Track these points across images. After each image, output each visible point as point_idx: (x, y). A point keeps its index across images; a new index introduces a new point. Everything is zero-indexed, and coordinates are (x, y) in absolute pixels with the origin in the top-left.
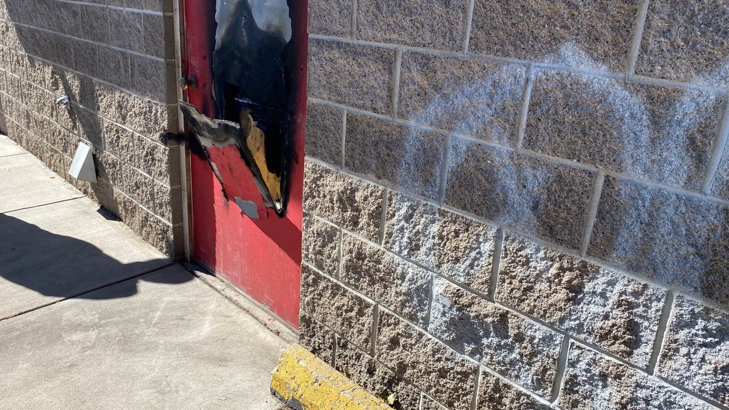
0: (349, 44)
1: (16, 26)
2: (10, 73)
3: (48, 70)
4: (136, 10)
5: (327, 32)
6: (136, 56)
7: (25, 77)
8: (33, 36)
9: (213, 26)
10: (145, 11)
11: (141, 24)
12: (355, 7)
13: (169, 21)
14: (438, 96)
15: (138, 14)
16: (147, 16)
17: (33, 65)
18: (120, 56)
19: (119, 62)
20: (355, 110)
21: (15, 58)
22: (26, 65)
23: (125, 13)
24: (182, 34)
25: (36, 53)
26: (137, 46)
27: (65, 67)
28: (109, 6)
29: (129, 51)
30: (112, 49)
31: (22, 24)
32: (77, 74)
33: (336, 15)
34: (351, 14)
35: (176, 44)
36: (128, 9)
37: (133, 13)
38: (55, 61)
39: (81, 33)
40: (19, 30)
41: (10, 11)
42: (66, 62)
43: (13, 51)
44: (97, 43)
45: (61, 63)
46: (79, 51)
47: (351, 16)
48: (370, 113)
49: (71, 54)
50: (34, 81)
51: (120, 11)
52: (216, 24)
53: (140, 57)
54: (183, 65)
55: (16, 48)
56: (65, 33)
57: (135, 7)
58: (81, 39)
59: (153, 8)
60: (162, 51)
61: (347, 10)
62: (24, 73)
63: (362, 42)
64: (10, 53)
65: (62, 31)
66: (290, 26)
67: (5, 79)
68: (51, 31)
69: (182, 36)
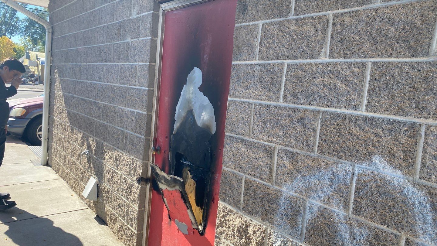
0: (248, 141)
1: (67, 110)
2: (60, 134)
3: (80, 135)
4: (132, 110)
5: (235, 133)
6: (129, 133)
7: (67, 137)
8: (76, 116)
9: (173, 121)
10: (137, 111)
11: (134, 118)
12: (252, 122)
13: (150, 117)
14: (299, 176)
15: (133, 112)
16: (138, 113)
17: (72, 132)
18: (120, 133)
19: (119, 135)
20: (249, 177)
21: (64, 127)
22: (69, 131)
23: (126, 111)
24: (156, 124)
25: (75, 125)
26: (130, 128)
27: (89, 135)
28: (118, 106)
29: (126, 131)
30: (117, 128)
31: (71, 110)
32: (95, 139)
33: (241, 125)
34: (250, 125)
35: (152, 129)
36: (128, 109)
37: (131, 111)
38: (85, 131)
39: (101, 118)
40: (69, 113)
41: (66, 102)
42: (91, 132)
43: (63, 123)
44: (109, 124)
45: (88, 132)
46: (98, 127)
47: (250, 126)
48: (258, 180)
49: (94, 128)
50: (72, 140)
51: (124, 109)
52: (175, 121)
53: (131, 134)
54: (155, 140)
55: (65, 122)
56: (93, 117)
57: (132, 108)
58: (100, 121)
59: (142, 110)
60: (144, 132)
61: (247, 123)
62: (67, 135)
63: (255, 140)
64: (62, 124)
65: (91, 115)
66: (215, 126)
67: (56, 137)
68: (85, 115)
69: (156, 125)
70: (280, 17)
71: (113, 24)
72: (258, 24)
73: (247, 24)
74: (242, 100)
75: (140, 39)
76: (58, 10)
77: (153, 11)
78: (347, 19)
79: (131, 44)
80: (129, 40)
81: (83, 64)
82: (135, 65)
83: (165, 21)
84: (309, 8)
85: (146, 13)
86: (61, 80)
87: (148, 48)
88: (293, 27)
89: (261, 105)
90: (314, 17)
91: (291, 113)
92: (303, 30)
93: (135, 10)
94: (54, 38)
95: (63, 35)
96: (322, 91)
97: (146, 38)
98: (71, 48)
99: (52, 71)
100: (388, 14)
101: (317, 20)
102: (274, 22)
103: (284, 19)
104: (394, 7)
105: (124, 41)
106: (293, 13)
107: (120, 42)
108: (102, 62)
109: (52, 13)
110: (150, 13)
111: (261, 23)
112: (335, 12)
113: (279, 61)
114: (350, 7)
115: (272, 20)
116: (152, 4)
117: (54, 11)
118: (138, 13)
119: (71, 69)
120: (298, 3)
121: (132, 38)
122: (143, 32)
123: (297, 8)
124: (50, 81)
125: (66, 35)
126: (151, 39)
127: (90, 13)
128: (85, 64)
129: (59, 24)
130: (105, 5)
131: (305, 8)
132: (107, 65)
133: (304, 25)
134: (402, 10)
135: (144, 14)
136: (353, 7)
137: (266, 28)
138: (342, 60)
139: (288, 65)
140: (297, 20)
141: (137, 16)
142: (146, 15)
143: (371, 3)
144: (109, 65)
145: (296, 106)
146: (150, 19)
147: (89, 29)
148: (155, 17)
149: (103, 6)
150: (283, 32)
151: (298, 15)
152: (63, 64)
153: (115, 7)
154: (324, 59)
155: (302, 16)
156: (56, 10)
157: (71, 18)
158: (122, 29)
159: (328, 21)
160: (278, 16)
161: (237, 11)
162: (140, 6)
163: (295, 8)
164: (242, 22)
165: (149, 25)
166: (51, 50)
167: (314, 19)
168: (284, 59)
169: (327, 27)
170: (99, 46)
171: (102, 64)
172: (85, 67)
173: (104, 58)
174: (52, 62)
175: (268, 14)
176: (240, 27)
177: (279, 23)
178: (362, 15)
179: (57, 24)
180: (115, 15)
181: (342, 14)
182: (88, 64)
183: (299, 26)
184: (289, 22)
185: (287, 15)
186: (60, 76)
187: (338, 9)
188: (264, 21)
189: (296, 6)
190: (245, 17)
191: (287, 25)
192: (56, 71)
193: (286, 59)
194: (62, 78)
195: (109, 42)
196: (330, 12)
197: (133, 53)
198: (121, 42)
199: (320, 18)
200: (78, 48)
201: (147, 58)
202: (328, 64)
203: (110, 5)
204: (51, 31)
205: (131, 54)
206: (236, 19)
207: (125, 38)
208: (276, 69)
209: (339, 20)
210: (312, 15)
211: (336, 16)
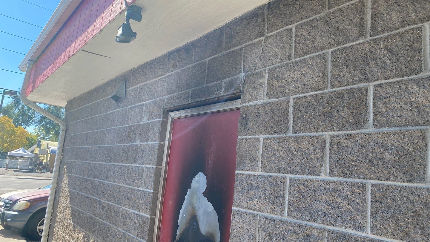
1: (71, 207)
2: (61, 232)
3: (82, 235)
4: (136, 212)
6: (131, 237)
7: (68, 236)
8: (79, 214)
9: (176, 226)
10: (141, 213)
11: (137, 220)
12: (257, 235)
13: (153, 220)
15: (137, 214)
16: (142, 216)
17: (74, 230)
18: (122, 235)
19: (121, 238)
21: (66, 224)
22: (71, 229)
23: (130, 212)
25: (78, 224)
26: (133, 231)
27: (91, 235)
28: (122, 207)
29: (128, 233)
30: (119, 230)
31: (75, 207)
32: (96, 240)
33: (247, 238)
34: (255, 238)
35: (154, 233)
36: (132, 211)
37: (134, 213)
38: (87, 230)
39: (105, 218)
40: (73, 210)
41: (71, 199)
42: (93, 232)
43: (66, 220)
44: (112, 225)
45: (90, 232)
46: (101, 227)
47: (255, 240)
49: (96, 228)
50: (72, 239)
51: (128, 211)
52: (178, 226)
53: (133, 238)
55: (68, 219)
56: (96, 216)
57: (136, 210)
58: (103, 221)
59: (145, 213)
60: (146, 237)
61: (253, 236)
62: (68, 234)
64: (64, 221)
66: (220, 235)
67: (57, 234)
68: (89, 214)
69: (158, 229)
70: (280, 134)
71: (124, 127)
72: (259, 138)
73: (249, 137)
74: (247, 210)
75: (148, 143)
76: (74, 111)
77: (162, 119)
78: (343, 141)
79: (140, 146)
80: (138, 143)
81: (91, 162)
82: (142, 167)
83: (172, 128)
84: (307, 128)
85: (156, 120)
86: (69, 176)
87: (156, 151)
88: (292, 144)
89: (266, 218)
90: (312, 136)
91: (296, 229)
92: (302, 147)
93: (146, 116)
94: (67, 135)
95: (76, 134)
96: (326, 208)
97: (154, 142)
98: (82, 146)
99: (61, 166)
100: (381, 140)
101: (315, 139)
102: (274, 138)
103: (284, 135)
104: (385, 133)
105: (133, 144)
106: (291, 131)
107: (129, 144)
108: (110, 162)
109: (68, 113)
110: (160, 121)
111: (262, 137)
112: (331, 133)
113: (282, 175)
114: (344, 130)
115: (273, 136)
116: (162, 112)
117: (70, 111)
118: (148, 120)
119: (80, 166)
120: (295, 123)
121: (141, 141)
122: (152, 136)
123: (295, 127)
124: (58, 176)
125: (79, 133)
126: (159, 143)
127: (103, 115)
128: (94, 162)
129: (73, 123)
130: (118, 110)
131: (302, 128)
132: (115, 165)
133: (302, 143)
134: (393, 136)
135: (154, 120)
136: (348, 130)
137: (266, 142)
138: (342, 179)
139: (291, 179)
140: (295, 137)
141: (147, 121)
142: (155, 121)
143: (364, 128)
144: (117, 165)
145: (301, 222)
146: (159, 125)
147: (101, 130)
148: (164, 124)
149: (116, 110)
150: (283, 148)
151: (296, 133)
152: (73, 161)
153: (127, 112)
154: (324, 177)
155: (300, 135)
156: (72, 111)
157: (85, 119)
158: (132, 133)
159: (325, 141)
160: (277, 132)
161: (239, 125)
162: (150, 113)
163: (293, 127)
164: (245, 135)
165: (157, 130)
166: (63, 146)
167: (312, 138)
168: (285, 173)
169: (325, 146)
170: (109, 146)
171: (110, 163)
172: (94, 165)
173: (113, 158)
174: (62, 158)
175: (268, 130)
176: (243, 139)
177: (279, 139)
178: (357, 138)
179: (72, 122)
180: (126, 120)
181: (338, 136)
182: (96, 162)
183: (298, 143)
184: (288, 138)
185: (286, 133)
186: (68, 172)
187: (334, 131)
188: (264, 136)
189: (294, 125)
190: (247, 130)
191: (286, 141)
192: (65, 167)
193: (287, 173)
194: (70, 175)
195: (119, 144)
196: (326, 133)
197: (141, 155)
198: (130, 144)
199: (317, 138)
200: (89, 146)
201: (155, 161)
202: (328, 182)
203: (122, 110)
204: (65, 129)
205: (139, 156)
206: (239, 132)
207: (135, 141)
208: (279, 182)
209: (335, 141)
210: (310, 134)
211: (332, 137)
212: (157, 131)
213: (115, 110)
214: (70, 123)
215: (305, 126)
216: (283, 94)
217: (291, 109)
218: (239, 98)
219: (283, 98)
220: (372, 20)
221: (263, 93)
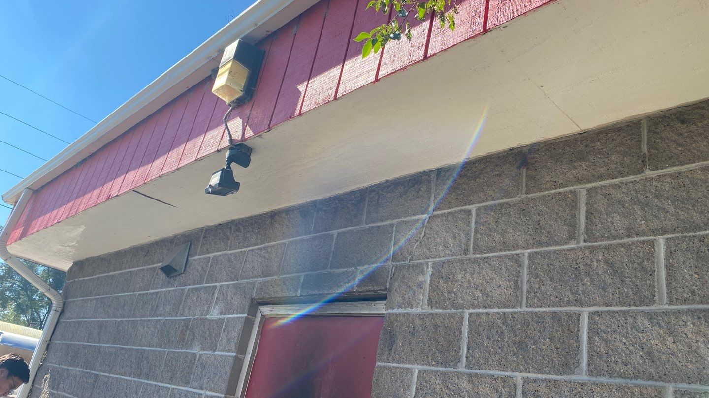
70: (446, 367)
71: (175, 320)
72: (411, 369)
73: (395, 365)
75: (216, 353)
76: (84, 280)
77: (246, 315)
78: (543, 390)
79: (200, 357)
80: (196, 350)
81: (102, 374)
82: (200, 394)
83: (262, 332)
84: (488, 362)
85: (235, 316)
86: (51, 394)
87: (228, 369)
88: (465, 384)
90: (496, 376)
92: (480, 392)
93: (217, 307)
94: (61, 320)
95: (80, 320)
97: (227, 354)
98: (88, 342)
99: (39, 375)
100: (599, 394)
101: (500, 381)
102: (437, 372)
103: (452, 369)
104: (605, 386)
105: (187, 351)
106: (464, 365)
107: (180, 351)
108: (139, 376)
109: (72, 282)
110: (242, 318)
111: (416, 368)
112: (526, 375)
114: (545, 373)
115: (433, 368)
116: (248, 304)
117: (76, 280)
118: (221, 313)
119: (78, 379)
120: (471, 351)
121: (203, 349)
122: (224, 343)
123: (471, 358)
124: (29, 392)
125: (86, 320)
126: (235, 356)
127: (138, 295)
128: (107, 375)
129: (77, 301)
130: (168, 289)
131: (481, 361)
132: (147, 384)
133: (480, 385)
134: (617, 392)
135: (231, 316)
136: (550, 373)
137: (423, 377)
140: (470, 375)
141: (219, 316)
142: (234, 318)
143: (574, 373)
144: (151, 385)
146: (239, 326)
147: (130, 319)
148: (248, 324)
149: (165, 290)
150: (450, 389)
151: (471, 368)
152: (65, 367)
153: (185, 295)
155: (478, 371)
156: (80, 279)
157: (103, 296)
158: (188, 332)
159: (515, 386)
160: (442, 363)
161: (380, 343)
162: (226, 303)
163: (467, 358)
164: (388, 361)
166: (50, 340)
167: (495, 380)
169: (515, 394)
170: (141, 350)
171: (139, 380)
172: (106, 380)
173: (145, 371)
174: (44, 361)
175: (428, 357)
176: (385, 367)
177: (444, 374)
178: (563, 388)
179: (75, 299)
180: (181, 308)
181: (535, 381)
182: (112, 375)
183: (473, 384)
184: (459, 375)
185: (455, 366)
186: (52, 386)
187: (529, 372)
188: (420, 367)
189: (468, 355)
190: (392, 354)
191: (455, 379)
192: (48, 376)
194: (55, 392)
195: (160, 347)
196: (517, 374)
197: (199, 373)
198: (182, 351)
199: (504, 379)
200: (101, 345)
201: (223, 386)
203: (175, 291)
204: (60, 310)
205: (196, 374)
206: (378, 354)
207: (191, 347)
209: (531, 388)
210: (492, 372)
211: (526, 381)
212: (235, 334)
213: (162, 290)
214: (73, 300)
215: (486, 360)
216: (454, 305)
217: (465, 330)
218: (383, 298)
219: (453, 310)
220: (587, 219)
221: (422, 298)
